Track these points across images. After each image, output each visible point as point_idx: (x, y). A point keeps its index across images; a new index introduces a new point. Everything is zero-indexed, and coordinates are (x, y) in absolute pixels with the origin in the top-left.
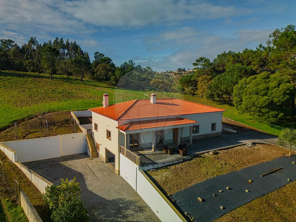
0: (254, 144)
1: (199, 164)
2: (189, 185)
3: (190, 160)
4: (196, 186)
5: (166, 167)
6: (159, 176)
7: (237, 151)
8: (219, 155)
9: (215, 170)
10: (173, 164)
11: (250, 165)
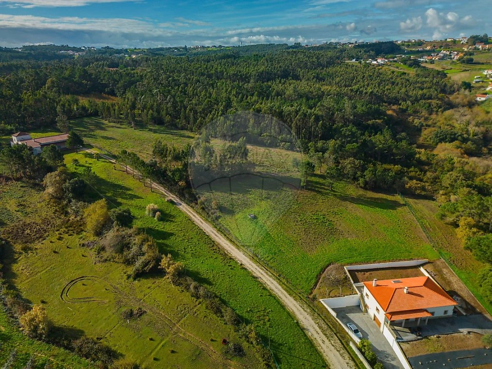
0: (469, 333)
1: (426, 343)
2: (418, 355)
3: (421, 339)
4: (421, 356)
5: (407, 342)
6: (405, 346)
7: (453, 338)
8: (440, 338)
9: (433, 349)
10: (412, 341)
11: (456, 350)
